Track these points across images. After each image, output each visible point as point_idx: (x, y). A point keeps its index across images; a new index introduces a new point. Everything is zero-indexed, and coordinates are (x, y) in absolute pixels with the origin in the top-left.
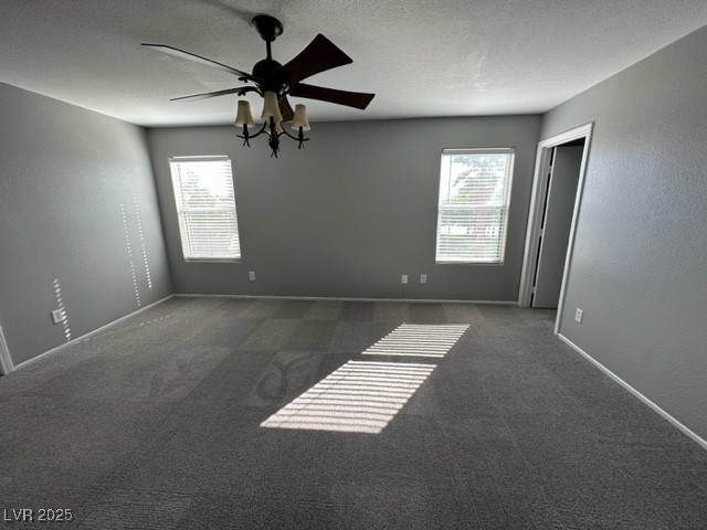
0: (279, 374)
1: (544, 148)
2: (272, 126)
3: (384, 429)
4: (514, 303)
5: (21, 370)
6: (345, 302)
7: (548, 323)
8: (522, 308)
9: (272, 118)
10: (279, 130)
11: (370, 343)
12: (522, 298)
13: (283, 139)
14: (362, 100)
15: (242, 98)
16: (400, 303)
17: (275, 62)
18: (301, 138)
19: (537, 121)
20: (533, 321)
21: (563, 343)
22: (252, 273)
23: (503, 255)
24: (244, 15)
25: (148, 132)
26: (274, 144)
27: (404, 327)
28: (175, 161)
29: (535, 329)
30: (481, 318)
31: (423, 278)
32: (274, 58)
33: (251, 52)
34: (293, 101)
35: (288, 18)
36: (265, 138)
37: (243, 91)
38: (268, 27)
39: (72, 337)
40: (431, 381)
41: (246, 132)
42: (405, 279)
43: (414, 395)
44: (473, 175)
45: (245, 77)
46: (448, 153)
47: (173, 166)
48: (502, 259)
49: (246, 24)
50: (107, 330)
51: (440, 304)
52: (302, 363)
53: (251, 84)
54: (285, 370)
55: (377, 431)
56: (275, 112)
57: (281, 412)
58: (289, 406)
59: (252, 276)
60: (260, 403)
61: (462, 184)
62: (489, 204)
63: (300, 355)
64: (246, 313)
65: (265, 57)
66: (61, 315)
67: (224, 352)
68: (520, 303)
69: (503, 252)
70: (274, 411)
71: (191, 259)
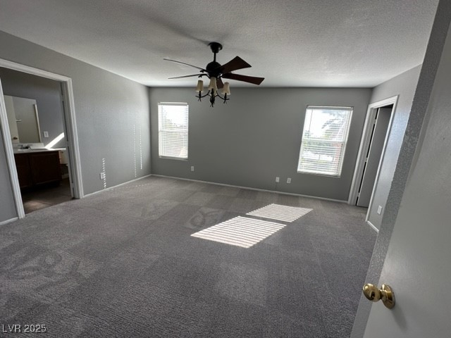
0: (202, 217)
1: (372, 108)
2: (212, 93)
3: (251, 247)
4: (346, 202)
5: (86, 198)
6: (242, 189)
7: (363, 215)
8: (350, 205)
9: (213, 89)
10: (215, 94)
11: (252, 209)
12: (351, 199)
13: (217, 99)
14: (258, 81)
15: (200, 79)
16: (273, 193)
17: (217, 63)
18: (225, 98)
19: (369, 92)
20: (354, 213)
21: (369, 226)
22: (192, 167)
23: (340, 172)
24: (205, 42)
25: (150, 89)
26: (212, 101)
27: (272, 204)
28: (162, 104)
29: (354, 217)
30: (320, 207)
31: (289, 181)
32: (217, 61)
33: (207, 58)
34: (224, 80)
35: (224, 43)
36: (208, 98)
37: (201, 76)
38: (216, 47)
39: (107, 187)
40: (281, 231)
41: (200, 95)
42: (278, 180)
43: (270, 236)
44: (336, 122)
45: (203, 71)
46: (310, 108)
47: (160, 107)
48: (340, 174)
49: (206, 46)
50: (121, 186)
51: (297, 197)
52: (213, 214)
53: (205, 73)
54: (205, 215)
55: (247, 247)
56: (214, 86)
57: (201, 232)
58: (205, 230)
59: (192, 168)
60: (191, 227)
61: (328, 127)
62: (334, 140)
63: (213, 210)
64: (188, 188)
65: (213, 60)
66: (103, 176)
67: (175, 203)
68: (349, 202)
69: (341, 169)
70: (198, 231)
71: (163, 157)
